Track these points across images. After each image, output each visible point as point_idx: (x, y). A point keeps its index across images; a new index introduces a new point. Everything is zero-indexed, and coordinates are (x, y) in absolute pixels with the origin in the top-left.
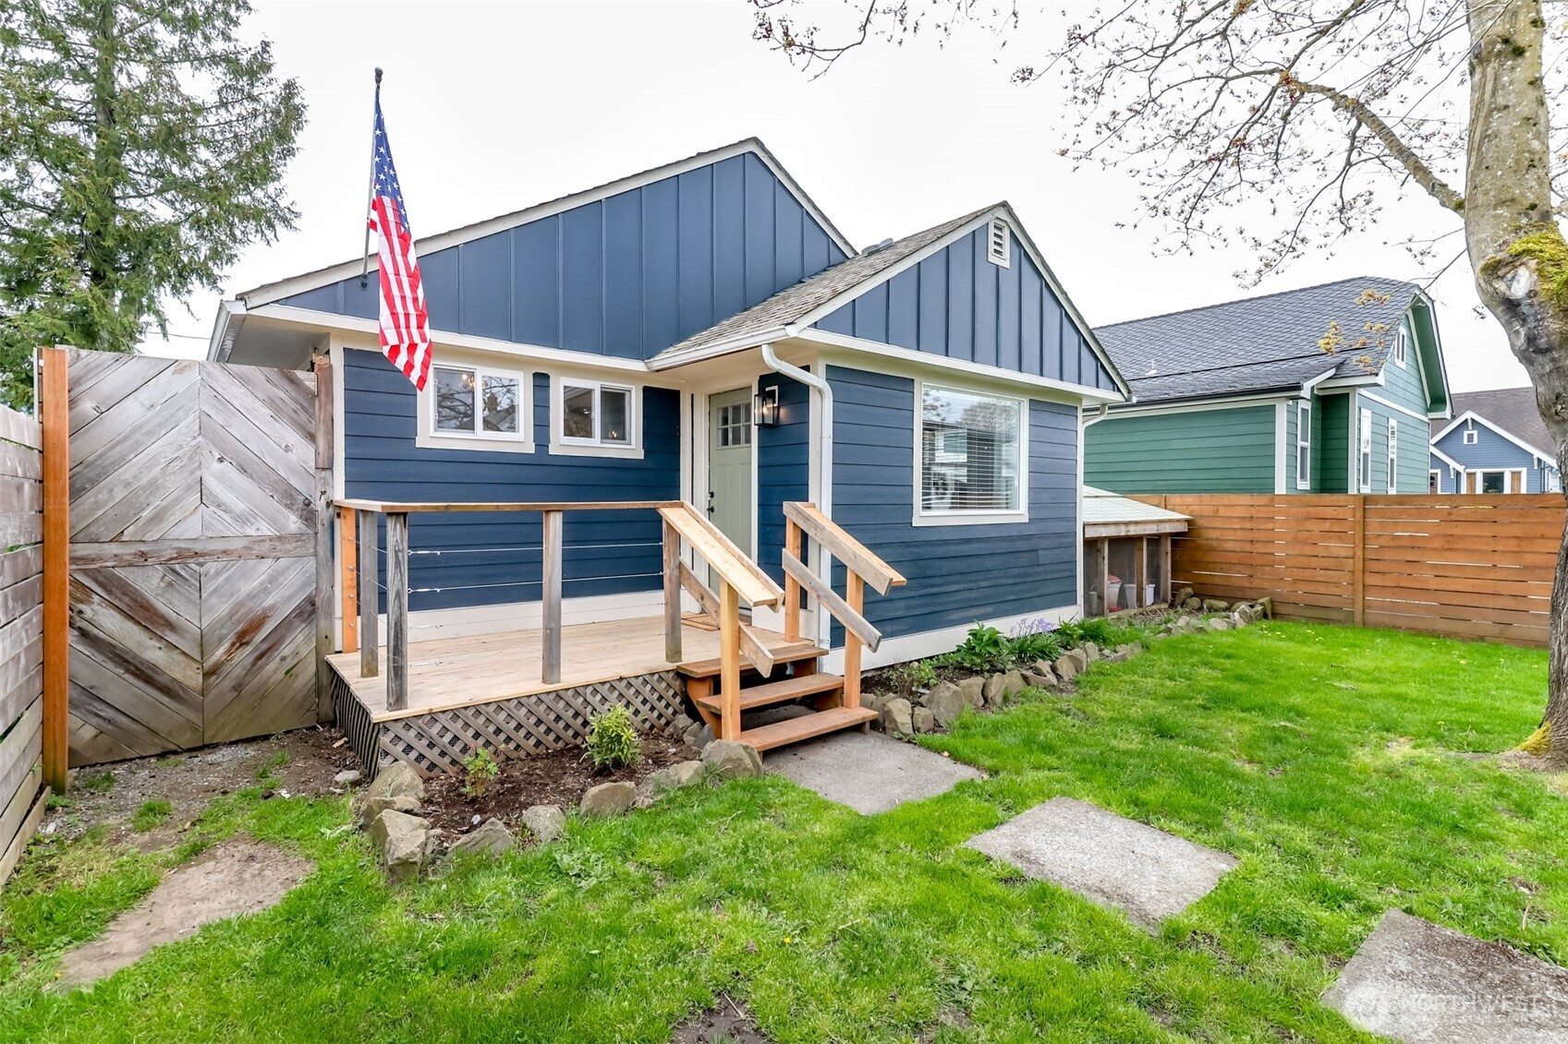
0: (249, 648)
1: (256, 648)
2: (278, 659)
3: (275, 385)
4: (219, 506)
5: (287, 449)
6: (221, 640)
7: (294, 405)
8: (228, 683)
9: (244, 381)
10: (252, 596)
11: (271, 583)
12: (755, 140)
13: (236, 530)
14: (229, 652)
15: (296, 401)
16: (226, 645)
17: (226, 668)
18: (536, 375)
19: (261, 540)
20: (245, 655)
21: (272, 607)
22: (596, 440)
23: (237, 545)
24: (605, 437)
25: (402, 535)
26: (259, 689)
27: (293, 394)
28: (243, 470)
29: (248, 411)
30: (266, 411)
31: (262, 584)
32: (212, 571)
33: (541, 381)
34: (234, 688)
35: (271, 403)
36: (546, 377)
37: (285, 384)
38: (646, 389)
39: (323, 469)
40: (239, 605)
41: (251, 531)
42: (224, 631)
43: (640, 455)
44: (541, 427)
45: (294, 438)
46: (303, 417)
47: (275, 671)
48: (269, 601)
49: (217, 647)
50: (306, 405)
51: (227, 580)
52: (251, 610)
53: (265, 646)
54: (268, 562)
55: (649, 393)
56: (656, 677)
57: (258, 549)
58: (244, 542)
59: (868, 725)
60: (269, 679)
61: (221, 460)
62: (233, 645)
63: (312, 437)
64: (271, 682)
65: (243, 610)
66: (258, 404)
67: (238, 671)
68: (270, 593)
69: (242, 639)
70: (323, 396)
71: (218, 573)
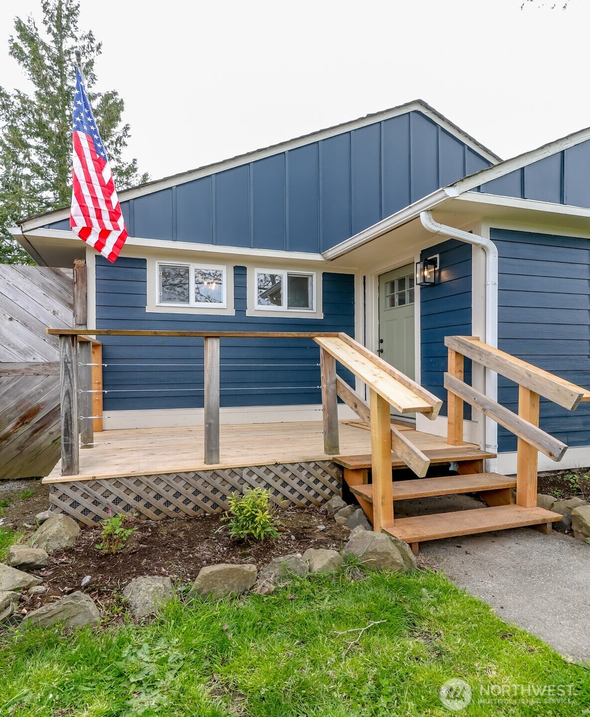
0: (28, 426)
1: (32, 427)
2: (47, 433)
3: (45, 276)
4: (9, 345)
5: (54, 313)
6: (10, 421)
7: (58, 288)
8: (14, 446)
9: (26, 275)
10: (29, 397)
11: (43, 389)
12: (420, 102)
13: (21, 359)
14: (15, 428)
15: (60, 285)
16: (13, 424)
17: (14, 437)
18: (236, 268)
19: (37, 364)
20: (25, 430)
21: (43, 404)
22: (284, 306)
23: (22, 367)
24: (290, 305)
26: (34, 450)
27: (58, 281)
28: (25, 325)
29: (29, 291)
30: (40, 291)
31: (37, 389)
32: (5, 381)
33: (240, 272)
34: (18, 449)
35: (43, 286)
36: (245, 269)
37: (55, 277)
38: (324, 274)
39: (80, 325)
40: (22, 402)
41: (31, 360)
42: (12, 416)
43: (321, 316)
44: (240, 298)
45: (58, 306)
46: (65, 294)
47: (46, 440)
48: (42, 400)
49: (8, 424)
50: (67, 287)
51: (14, 387)
52: (30, 404)
53: (38, 426)
54: (41, 378)
55: (328, 278)
57: (34, 370)
58: (27, 366)
60: (41, 444)
61: (11, 319)
62: (18, 423)
63: (72, 306)
64: (42, 446)
65: (24, 404)
66: (35, 288)
67: (21, 439)
68: (43, 395)
69: (23, 420)
70: (80, 282)
71: (8, 383)
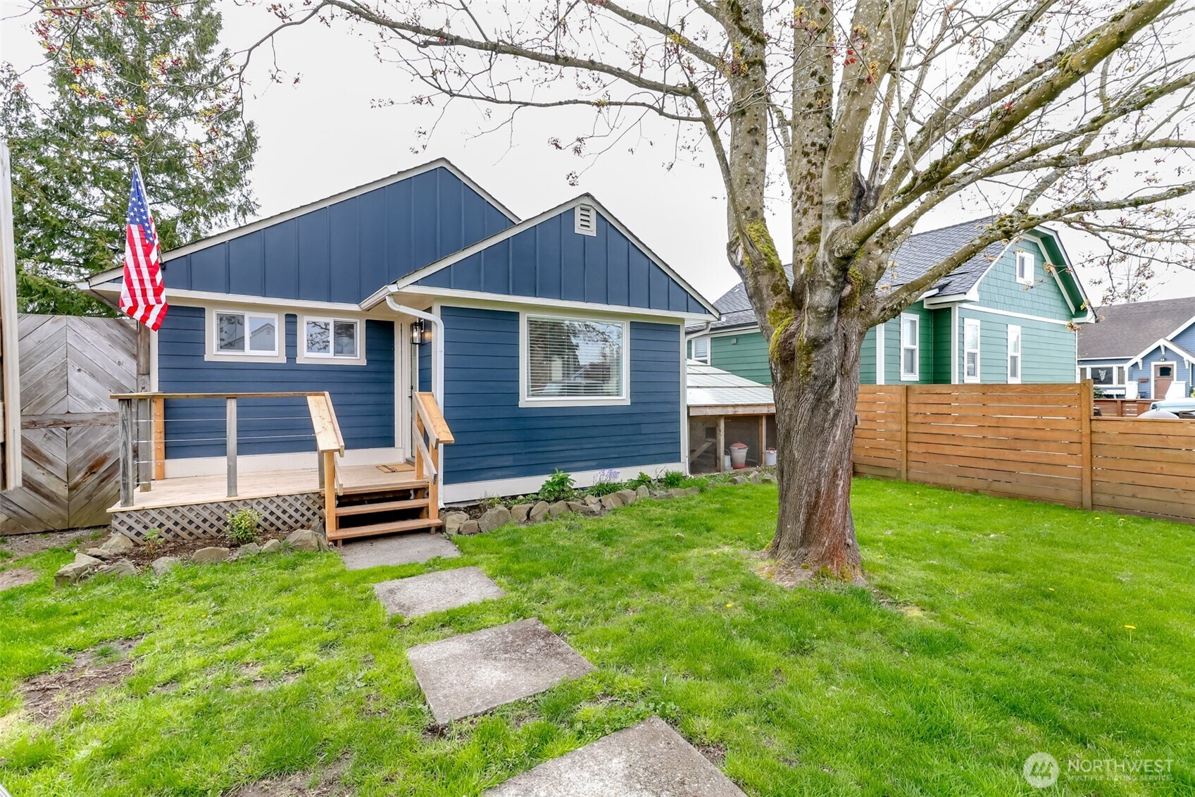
0: (96, 476)
1: (100, 476)
2: (114, 482)
3: (111, 327)
4: (78, 396)
5: (119, 363)
6: (79, 471)
7: (123, 339)
8: (83, 495)
9: (93, 326)
10: (96, 446)
11: (109, 439)
12: (444, 159)
13: (88, 409)
14: (84, 477)
15: (124, 336)
16: (82, 473)
17: (82, 486)
18: (287, 315)
19: (104, 415)
20: (93, 480)
21: (110, 453)
22: (330, 354)
23: (90, 417)
24: (337, 352)
25: (126, 412)
26: (102, 499)
27: (123, 332)
28: (92, 375)
29: (96, 342)
30: (106, 342)
31: (103, 440)
32: (74, 432)
33: (291, 319)
34: (87, 498)
35: (109, 337)
36: (295, 316)
37: (118, 326)
38: (368, 322)
39: (143, 374)
40: (90, 451)
41: (98, 411)
42: (81, 466)
43: (364, 363)
44: (291, 346)
45: (123, 357)
46: (129, 345)
47: (112, 489)
48: (108, 449)
49: (77, 474)
50: (131, 338)
51: (83, 437)
52: (97, 454)
53: (105, 475)
54: (107, 427)
55: (370, 324)
56: (305, 496)
57: (101, 420)
58: (94, 416)
59: (433, 530)
60: (108, 493)
61: (79, 370)
62: (86, 473)
63: (135, 357)
64: (110, 494)
65: (92, 455)
66: (102, 339)
67: (89, 488)
68: (109, 445)
69: (92, 470)
70: (143, 333)
71: (78, 433)
